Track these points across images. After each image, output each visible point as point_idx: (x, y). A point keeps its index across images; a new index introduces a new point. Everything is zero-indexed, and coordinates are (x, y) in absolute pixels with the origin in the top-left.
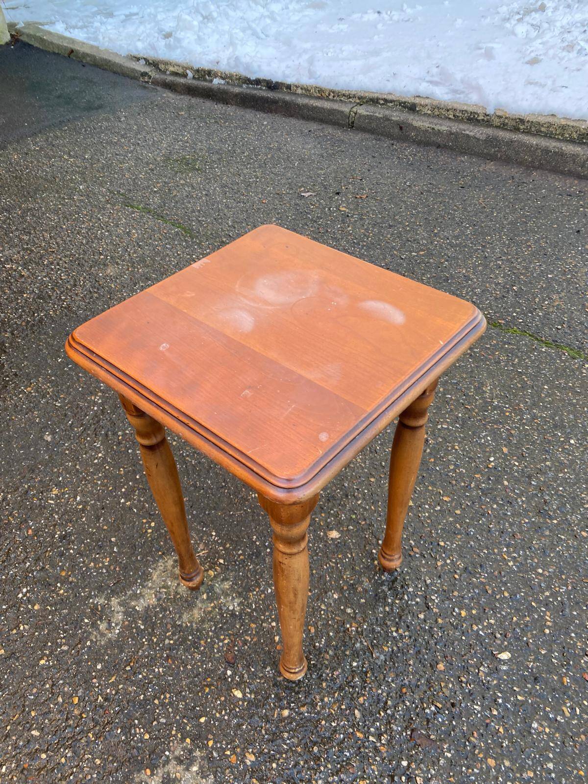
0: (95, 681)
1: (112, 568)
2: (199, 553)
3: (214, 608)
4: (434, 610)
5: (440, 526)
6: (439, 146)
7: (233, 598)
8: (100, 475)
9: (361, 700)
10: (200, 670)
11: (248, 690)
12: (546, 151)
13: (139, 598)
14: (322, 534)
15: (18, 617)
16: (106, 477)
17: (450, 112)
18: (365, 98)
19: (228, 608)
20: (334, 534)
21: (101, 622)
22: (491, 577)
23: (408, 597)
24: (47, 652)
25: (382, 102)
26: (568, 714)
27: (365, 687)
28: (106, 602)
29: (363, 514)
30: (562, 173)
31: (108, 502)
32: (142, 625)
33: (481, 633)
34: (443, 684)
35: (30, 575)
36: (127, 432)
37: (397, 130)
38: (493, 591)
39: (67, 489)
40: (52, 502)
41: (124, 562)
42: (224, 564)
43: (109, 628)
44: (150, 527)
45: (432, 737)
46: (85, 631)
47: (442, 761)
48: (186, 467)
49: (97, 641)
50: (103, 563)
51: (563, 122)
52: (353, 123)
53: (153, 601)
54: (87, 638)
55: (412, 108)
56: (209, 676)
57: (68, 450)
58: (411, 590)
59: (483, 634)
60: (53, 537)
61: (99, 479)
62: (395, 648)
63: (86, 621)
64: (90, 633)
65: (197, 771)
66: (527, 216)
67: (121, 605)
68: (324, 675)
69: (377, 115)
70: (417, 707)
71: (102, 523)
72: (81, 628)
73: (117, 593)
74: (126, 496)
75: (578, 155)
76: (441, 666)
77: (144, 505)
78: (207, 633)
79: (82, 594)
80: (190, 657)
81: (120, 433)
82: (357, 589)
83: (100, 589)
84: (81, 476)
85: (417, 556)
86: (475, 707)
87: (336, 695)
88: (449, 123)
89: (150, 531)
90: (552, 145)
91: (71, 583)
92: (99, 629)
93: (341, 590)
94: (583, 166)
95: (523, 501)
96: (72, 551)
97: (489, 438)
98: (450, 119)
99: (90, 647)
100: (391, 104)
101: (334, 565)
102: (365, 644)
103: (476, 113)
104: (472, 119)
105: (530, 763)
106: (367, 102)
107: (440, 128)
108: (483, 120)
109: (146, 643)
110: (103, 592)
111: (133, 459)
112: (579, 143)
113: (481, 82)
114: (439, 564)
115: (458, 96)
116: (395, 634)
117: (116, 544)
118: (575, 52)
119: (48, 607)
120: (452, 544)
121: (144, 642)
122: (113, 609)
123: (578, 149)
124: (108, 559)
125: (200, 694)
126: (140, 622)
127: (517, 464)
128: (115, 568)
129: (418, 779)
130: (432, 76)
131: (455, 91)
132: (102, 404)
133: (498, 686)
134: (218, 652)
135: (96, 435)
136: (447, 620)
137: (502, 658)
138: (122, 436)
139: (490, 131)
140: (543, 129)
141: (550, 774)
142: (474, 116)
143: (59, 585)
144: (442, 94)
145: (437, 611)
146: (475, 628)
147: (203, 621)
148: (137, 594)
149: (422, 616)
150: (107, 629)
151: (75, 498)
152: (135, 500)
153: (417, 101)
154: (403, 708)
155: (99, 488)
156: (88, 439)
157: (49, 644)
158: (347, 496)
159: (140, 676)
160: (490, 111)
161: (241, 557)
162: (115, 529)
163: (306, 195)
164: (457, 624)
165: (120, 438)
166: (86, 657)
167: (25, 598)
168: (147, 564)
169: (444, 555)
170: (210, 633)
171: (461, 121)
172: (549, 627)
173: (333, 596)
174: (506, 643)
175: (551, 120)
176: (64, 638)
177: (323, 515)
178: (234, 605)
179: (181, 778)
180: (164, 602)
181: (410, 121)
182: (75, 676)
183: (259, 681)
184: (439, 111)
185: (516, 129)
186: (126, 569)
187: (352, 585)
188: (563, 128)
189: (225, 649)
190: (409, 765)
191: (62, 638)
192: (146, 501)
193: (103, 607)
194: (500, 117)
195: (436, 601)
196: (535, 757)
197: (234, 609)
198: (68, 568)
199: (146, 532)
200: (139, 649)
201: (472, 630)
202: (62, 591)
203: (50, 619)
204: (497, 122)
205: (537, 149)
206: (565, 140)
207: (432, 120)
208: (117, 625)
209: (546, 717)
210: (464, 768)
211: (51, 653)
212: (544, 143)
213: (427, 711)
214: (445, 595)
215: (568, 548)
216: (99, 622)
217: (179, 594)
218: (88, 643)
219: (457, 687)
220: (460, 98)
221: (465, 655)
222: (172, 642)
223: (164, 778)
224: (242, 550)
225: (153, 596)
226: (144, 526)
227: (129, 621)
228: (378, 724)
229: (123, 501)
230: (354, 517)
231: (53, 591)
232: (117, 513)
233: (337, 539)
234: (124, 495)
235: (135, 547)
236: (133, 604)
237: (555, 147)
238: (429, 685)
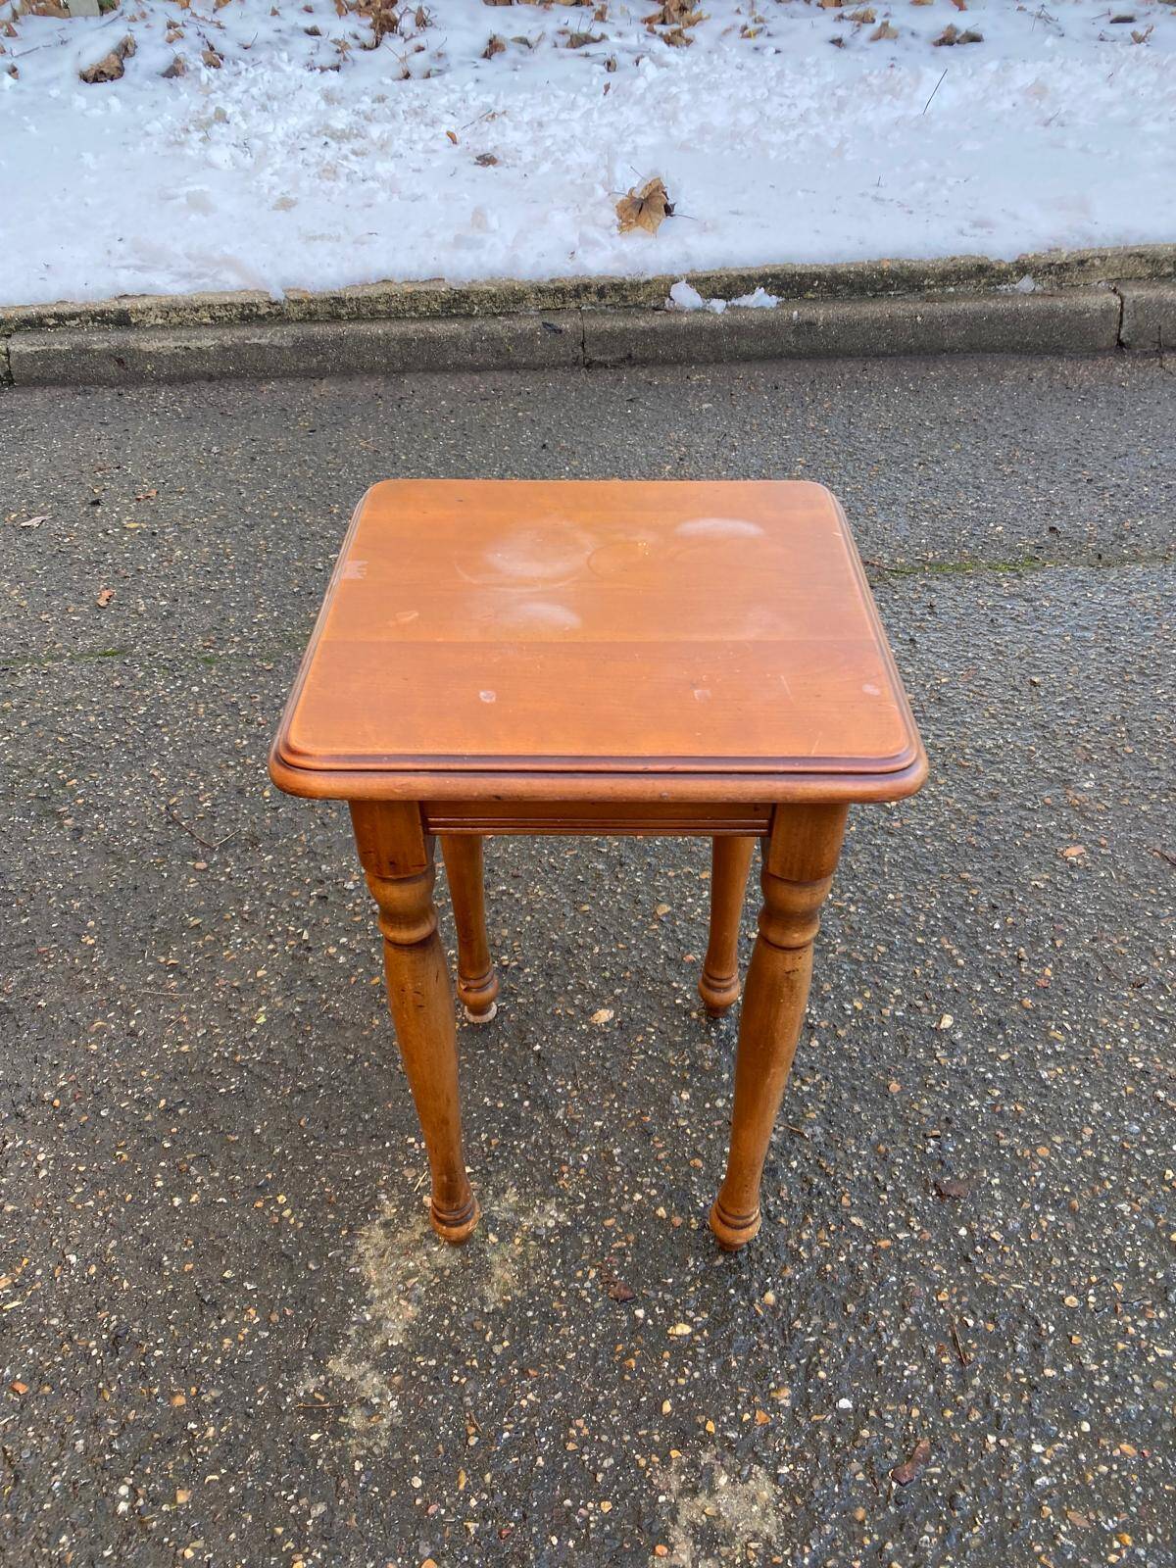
0: (432, 1510)
1: (275, 1318)
2: (414, 1185)
3: (524, 1243)
4: (822, 1024)
6: (210, 378)
7: (542, 1209)
8: (79, 1190)
9: (844, 1200)
10: (592, 1345)
11: (691, 1314)
12: (405, 341)
13: (380, 1326)
14: (584, 1027)
15: (160, 1542)
17: (203, 313)
18: (11, 320)
19: (547, 1228)
20: (604, 1015)
21: (345, 1416)
22: (847, 941)
24: (290, 1545)
25: (52, 322)
26: (1062, 1038)
27: (835, 1182)
28: (322, 1378)
29: (616, 963)
30: (445, 369)
31: (147, 1223)
32: (429, 1359)
33: (897, 1014)
34: (916, 1106)
35: (107, 1457)
36: (62, 1083)
37: (112, 368)
38: (865, 955)
39: (26, 1261)
40: (15, 1304)
41: (290, 1291)
42: (476, 1172)
43: (372, 1411)
44: (282, 1207)
45: (962, 1176)
46: (331, 1454)
47: (997, 1194)
48: (250, 1072)
49: (369, 1449)
50: (247, 1324)
52: (9, 373)
53: (412, 1310)
54: (347, 1462)
55: (122, 320)
56: (615, 1343)
59: (901, 1014)
60: (88, 1359)
61: (82, 1198)
62: (821, 1106)
63: (315, 1437)
64: (343, 1448)
65: (729, 1480)
66: (454, 446)
67: (358, 1360)
68: (771, 1208)
69: (57, 346)
70: (913, 1157)
71: (172, 1265)
72: (319, 1456)
73: (332, 1351)
74: (178, 1189)
75: (459, 336)
76: (895, 1087)
77: (232, 1183)
78: (551, 1286)
79: (259, 1402)
80: (558, 1341)
81: (47, 1095)
82: (703, 1067)
83: (293, 1367)
84: (34, 1218)
86: (972, 1104)
87: (811, 1220)
88: (211, 333)
89: (287, 1213)
90: (411, 328)
91: (215, 1402)
92: (354, 1430)
93: (685, 1084)
94: (473, 351)
96: (158, 1353)
98: (206, 324)
99: (367, 1469)
100: (73, 323)
101: (642, 1056)
102: (781, 1129)
103: (252, 305)
104: (248, 315)
105: (1077, 1119)
106: (18, 328)
107: (199, 344)
108: (270, 314)
109: (463, 1381)
110: (300, 1368)
111: (124, 1123)
112: (447, 317)
113: (228, 250)
115: (201, 282)
116: (805, 1088)
117: (243, 1278)
118: (344, 178)
119: (210, 1477)
121: (458, 1382)
122: (348, 1379)
123: (454, 327)
124: (251, 1311)
125: (627, 1378)
126: (419, 1359)
128: (283, 1315)
129: (994, 1235)
130: (121, 258)
131: (187, 276)
133: (972, 1062)
134: (595, 1300)
136: (847, 1026)
137: (947, 1026)
138: (57, 1097)
139: (294, 330)
140: (380, 307)
141: (1104, 1115)
142: (251, 310)
143: (192, 1426)
144: (168, 285)
145: (827, 1023)
146: (887, 1012)
147: (524, 1275)
148: (368, 1323)
149: (815, 1043)
150: (369, 1418)
151: (63, 1263)
152: (202, 1184)
153: (126, 304)
154: (900, 1171)
155: (100, 1214)
157: (280, 1530)
158: (569, 951)
159: (506, 1435)
160: (277, 294)
161: (494, 1141)
162: (212, 1253)
163: (34, 522)
164: (864, 1022)
165: (56, 1102)
166: (376, 1489)
167: (141, 1502)
168: (337, 1266)
170: (556, 1283)
171: (230, 323)
172: (959, 956)
173: (681, 1099)
174: (934, 1006)
175: (386, 289)
176: (298, 1497)
177: (561, 1000)
178: (552, 1216)
179: (718, 1511)
180: (431, 1299)
181: (133, 345)
182: (387, 1534)
183: (693, 1289)
184: (178, 315)
185: (335, 318)
186: (303, 1301)
187: (691, 1065)
188: (412, 297)
189: (600, 1287)
190: (970, 1230)
191: (296, 1501)
192: (225, 1174)
193: (324, 1390)
194: (298, 302)
195: (813, 1012)
196: (1076, 1110)
197: (557, 1222)
198: (180, 1385)
199: (281, 1218)
200: (461, 1399)
201: (887, 1018)
202: (211, 1431)
203: (235, 1493)
204: (295, 312)
205: (389, 341)
206: (422, 318)
207: (177, 333)
208: (382, 1395)
209: (1046, 1057)
210: (1025, 1182)
211: (300, 1542)
212: (396, 329)
213: (929, 1150)
214: (818, 998)
215: (895, 850)
216: (342, 1419)
217: (443, 1269)
218: (358, 1466)
219: (934, 1098)
220: (204, 284)
221: (906, 1052)
222: (506, 1344)
223: (692, 1536)
224: (485, 1132)
225: (402, 1302)
226: (267, 1213)
227: (398, 1373)
228: (892, 1213)
229: (177, 1202)
230: (607, 974)
231: (190, 1445)
232: (185, 1228)
233: (613, 1019)
234: (169, 1191)
235: (287, 1256)
236: (377, 1341)
237: (416, 331)
238: (903, 1120)
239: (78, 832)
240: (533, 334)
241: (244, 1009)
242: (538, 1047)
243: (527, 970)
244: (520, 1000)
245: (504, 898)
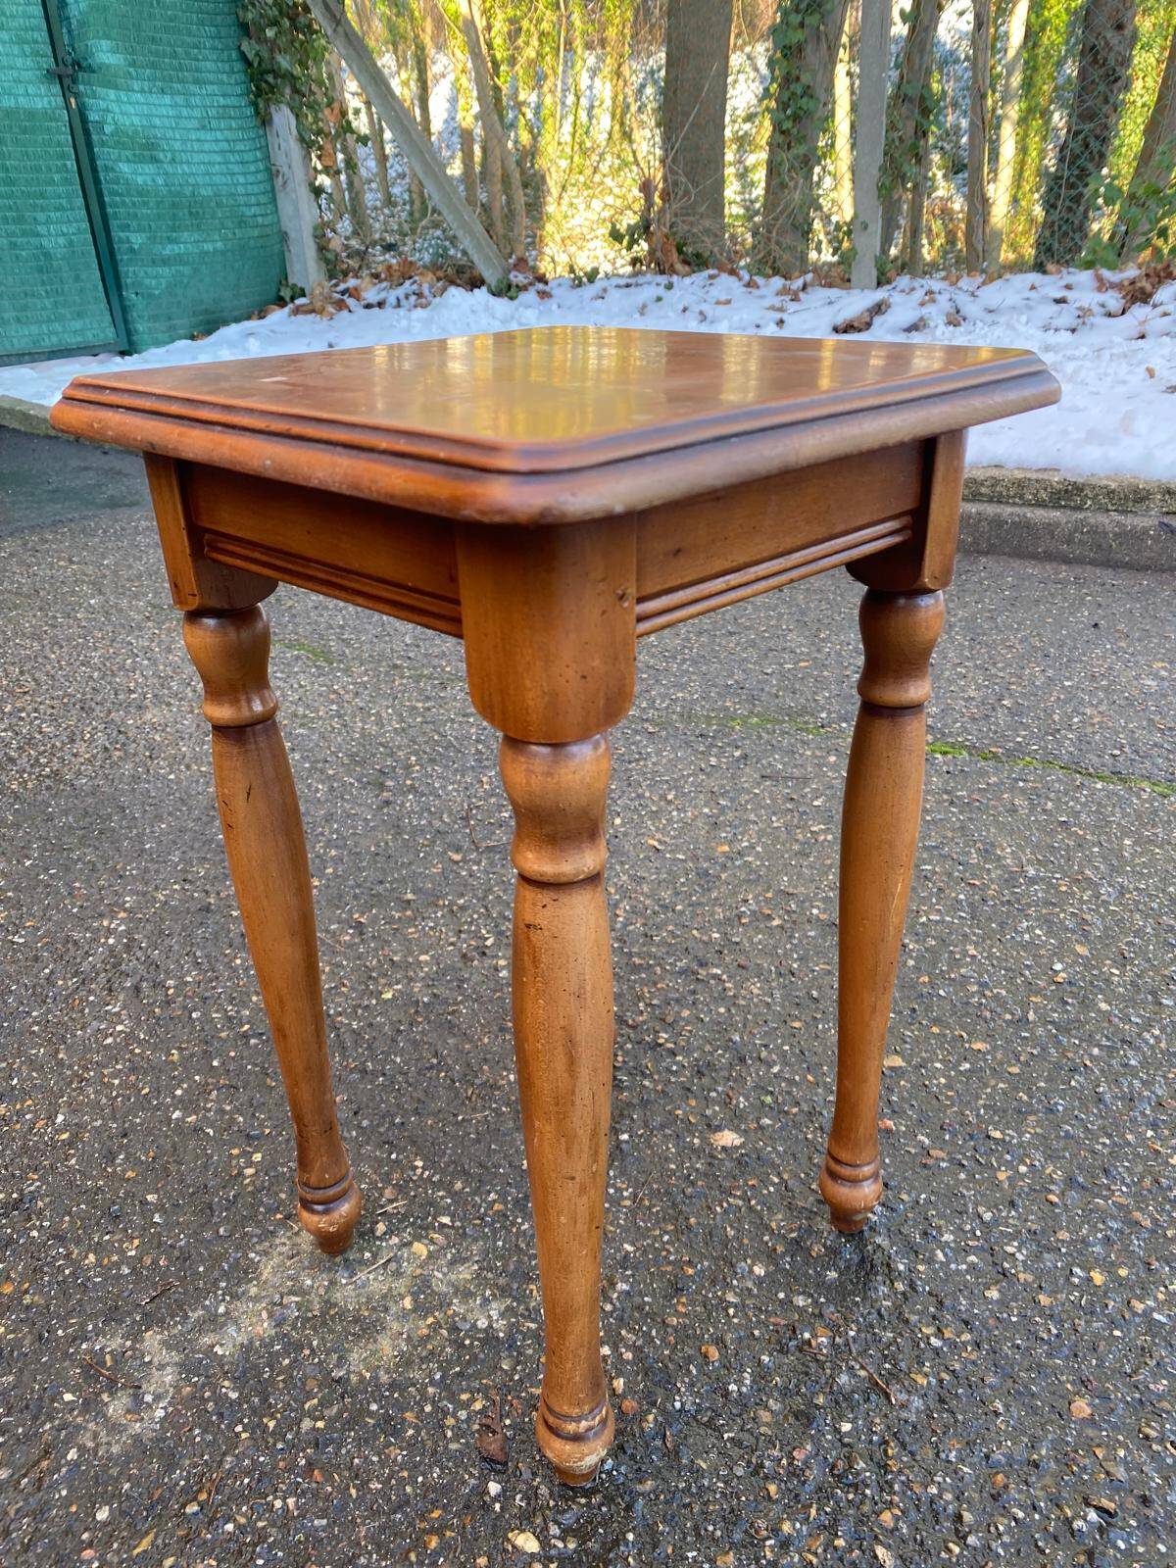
0: (88, 1554)
1: (148, 1261)
2: (382, 1207)
3: (435, 1327)
4: (1022, 1276)
5: (981, 1102)
7: (486, 1301)
8: (119, 1067)
9: (887, 1517)
10: (408, 1489)
11: (554, 1530)
12: (997, 522)
13: (224, 1324)
14: (696, 1141)
16: (133, 1070)
19: (474, 1326)
20: (728, 1138)
21: (111, 1394)
23: (945, 1255)
27: (890, 1484)
28: (129, 1343)
29: (789, 1093)
30: (1033, 556)
31: (138, 1121)
32: (233, 1390)
33: (1156, 1316)
34: (1100, 1453)
36: (189, 979)
38: (1155, 1221)
39: (30, 1102)
41: (182, 1244)
42: (453, 1227)
43: (138, 1405)
44: (250, 1164)
46: (64, 1425)
48: (338, 1036)
49: (98, 1445)
50: (122, 1252)
51: (1019, 475)
53: (265, 1327)
54: (68, 1443)
56: (435, 1504)
57: (38, 1024)
58: (948, 1237)
59: (1164, 1320)
61: (115, 1075)
62: (944, 1376)
63: (68, 1397)
64: (78, 1427)
67: (169, 1348)
68: (767, 1463)
70: (1046, 1520)
71: (120, 1165)
72: (51, 1419)
73: (161, 1322)
74: (188, 1105)
75: (1058, 524)
76: (1081, 1408)
77: (233, 1120)
78: (422, 1392)
79: (60, 1332)
80: (375, 1459)
81: (171, 982)
82: (809, 1249)
83: (113, 1315)
84: (69, 1072)
85: (944, 1165)
87: (813, 1512)
89: (250, 1171)
90: (1006, 512)
91: (28, 1308)
92: (105, 1416)
93: (771, 1256)
95: (1156, 1038)
96: (35, 1233)
97: (1038, 932)
99: (76, 1464)
101: (740, 1203)
102: (863, 1373)
109: (244, 1436)
110: (120, 1322)
111: (203, 1029)
112: (1052, 506)
114: (1002, 1176)
116: (935, 1342)
117: (160, 1208)
120: (1021, 1135)
121: (238, 1435)
122: (147, 1360)
123: (1056, 514)
124: (136, 1242)
125: (413, 1557)
126: (226, 1383)
127: (1117, 972)
128: (155, 1262)
132: (128, 932)
134: (456, 1438)
135: (110, 990)
136: (1062, 1297)
138: (175, 987)
140: (983, 490)
145: (1030, 1278)
146: (1139, 1307)
147: (406, 1362)
148: (216, 1315)
149: (994, 1294)
150: (128, 1411)
151: (51, 1118)
152: (210, 1110)
154: (1009, 1528)
155: (115, 1093)
156: (92, 998)
158: (742, 1060)
159: (230, 1527)
161: (497, 1207)
162: (157, 1172)
164: (1091, 1303)
165: (171, 991)
166: (64, 1493)
168: (244, 1245)
169: (1008, 1157)
170: (431, 1390)
173: (751, 1271)
175: (995, 473)
177: (693, 1103)
178: (491, 1316)
180: (294, 1328)
182: (26, 1548)
183: (583, 1501)
186: (185, 1260)
187: (796, 1241)
188: (1020, 484)
189: (476, 1427)
192: (237, 1111)
193: (119, 1357)
195: (1020, 1257)
197: (490, 1326)
198: (20, 1275)
199: (240, 1174)
200: (224, 1454)
201: (1135, 1314)
205: (980, 521)
206: (1028, 504)
208: (158, 1398)
213: (1078, 1524)
214: (1040, 1242)
216: (105, 1397)
217: (336, 1305)
218: (72, 1455)
219: (1141, 1455)
221: (1135, 1372)
222: (320, 1424)
224: (497, 1192)
225: (264, 1315)
226: (234, 1162)
227: (194, 1385)
229: (177, 1115)
230: (769, 1100)
232: (161, 1141)
233: (737, 1148)
234: (179, 1103)
235: (211, 1208)
236: (207, 1340)
237: (1011, 514)
238: (1066, 1461)
239: (387, 803)
240: (1145, 531)
241: (383, 981)
242: (625, 1137)
243: (679, 1058)
244: (646, 1083)
245: (712, 982)
